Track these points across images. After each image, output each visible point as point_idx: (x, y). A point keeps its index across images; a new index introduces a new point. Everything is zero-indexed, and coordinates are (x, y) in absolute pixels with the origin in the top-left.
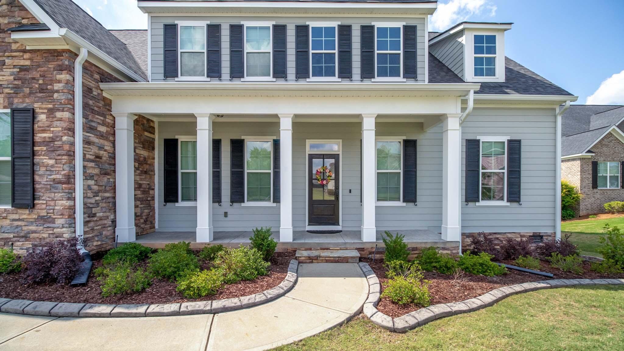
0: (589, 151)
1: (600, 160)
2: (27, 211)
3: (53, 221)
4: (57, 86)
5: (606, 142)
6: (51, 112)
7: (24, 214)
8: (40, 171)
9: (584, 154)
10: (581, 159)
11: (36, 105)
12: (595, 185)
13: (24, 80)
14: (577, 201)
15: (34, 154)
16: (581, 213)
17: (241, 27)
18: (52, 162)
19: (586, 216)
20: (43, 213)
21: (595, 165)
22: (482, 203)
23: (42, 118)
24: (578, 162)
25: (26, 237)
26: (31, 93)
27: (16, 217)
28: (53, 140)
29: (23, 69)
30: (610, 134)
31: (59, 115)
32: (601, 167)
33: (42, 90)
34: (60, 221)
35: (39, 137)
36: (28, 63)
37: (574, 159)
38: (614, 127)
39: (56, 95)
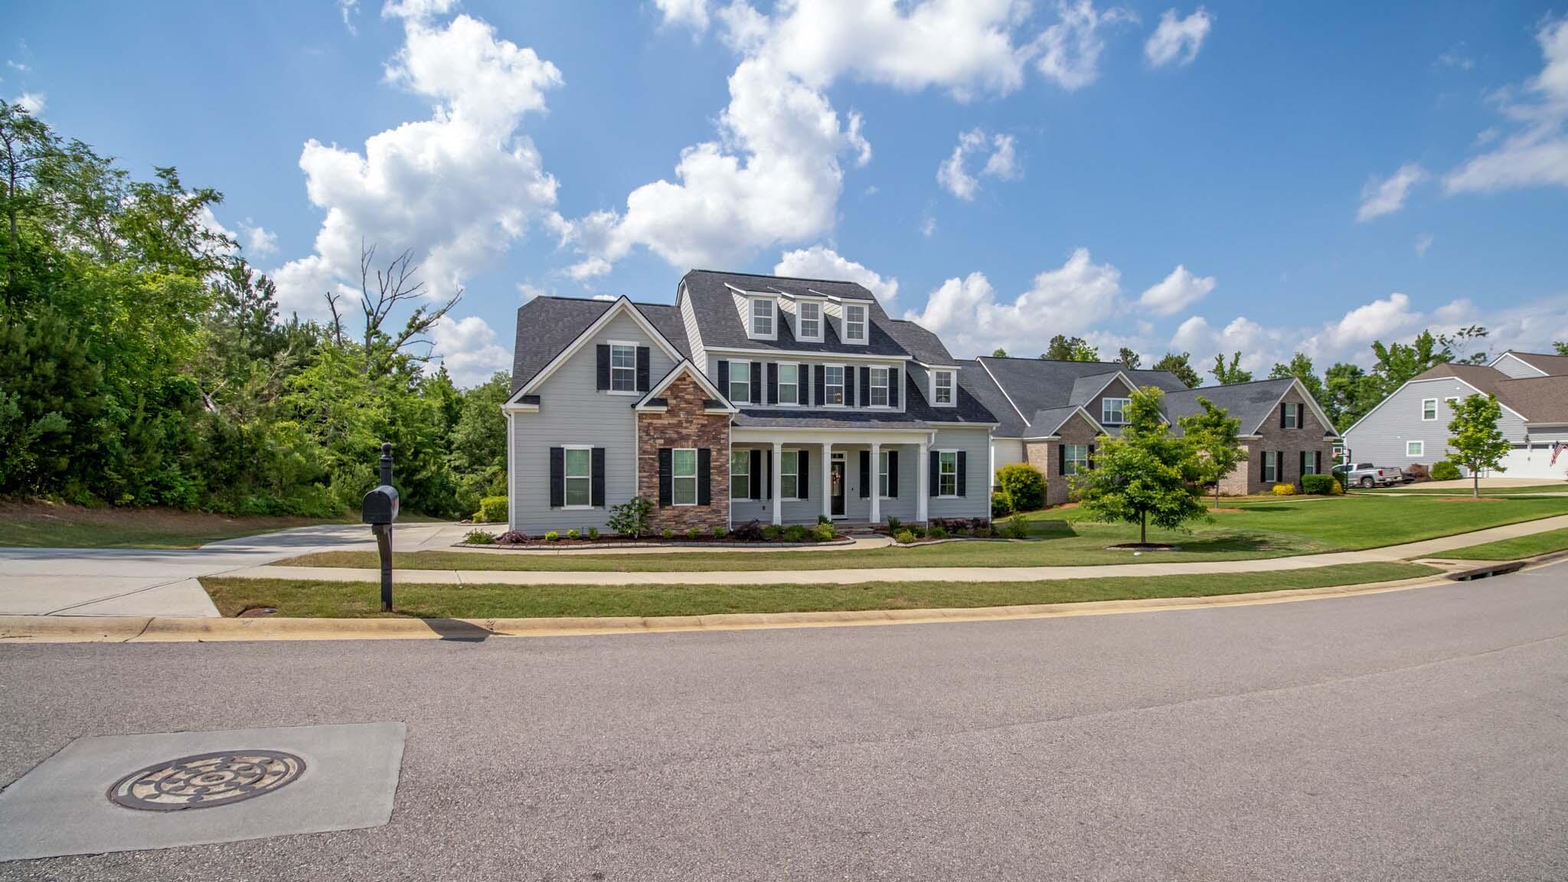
0: (1056, 434)
1: (1067, 444)
2: (706, 507)
3: (720, 512)
4: (723, 436)
5: (1074, 422)
6: (719, 451)
7: (705, 508)
8: (713, 484)
9: (1050, 437)
10: (1049, 442)
11: (711, 447)
12: (1062, 472)
13: (704, 432)
14: (1044, 489)
15: (709, 474)
16: (1049, 503)
17: (776, 365)
18: (720, 479)
19: (1051, 507)
20: (715, 508)
21: (1062, 448)
22: (941, 497)
23: (714, 453)
24: (1045, 445)
25: (704, 521)
26: (708, 440)
27: (698, 510)
28: (721, 466)
29: (703, 425)
30: (1077, 413)
31: (724, 452)
32: (1068, 452)
33: (714, 438)
34: (724, 512)
35: (713, 464)
36: (706, 422)
37: (1042, 442)
38: (1080, 407)
39: (722, 441)
